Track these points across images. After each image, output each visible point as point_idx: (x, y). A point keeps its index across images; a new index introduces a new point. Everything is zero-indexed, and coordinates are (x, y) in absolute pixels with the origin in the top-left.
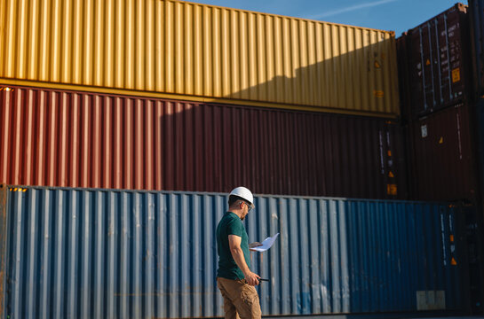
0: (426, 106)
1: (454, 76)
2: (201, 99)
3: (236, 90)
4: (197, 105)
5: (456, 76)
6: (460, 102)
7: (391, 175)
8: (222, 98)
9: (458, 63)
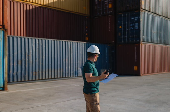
0: (98, 14)
1: (109, 6)
2: (37, 5)
3: (47, 3)
4: (36, 6)
5: (110, 6)
6: (111, 14)
7: (87, 34)
8: (43, 5)
9: (111, 2)
